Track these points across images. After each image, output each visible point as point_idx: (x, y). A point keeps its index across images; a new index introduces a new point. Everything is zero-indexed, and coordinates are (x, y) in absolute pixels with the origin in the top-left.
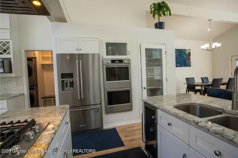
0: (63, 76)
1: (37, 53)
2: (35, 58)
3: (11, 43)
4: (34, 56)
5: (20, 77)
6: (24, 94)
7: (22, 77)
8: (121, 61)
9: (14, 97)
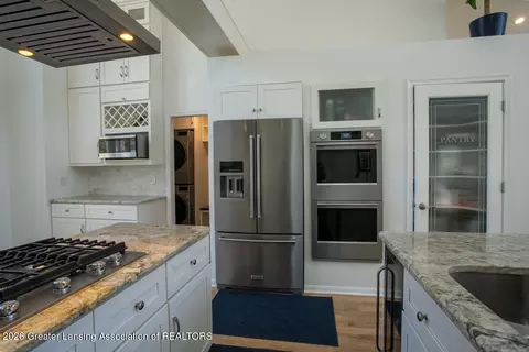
0: (224, 167)
1: (195, 120)
2: (193, 130)
3: (149, 106)
4: (191, 127)
5: (161, 166)
6: (166, 198)
7: (163, 166)
8: (356, 134)
9: (150, 201)
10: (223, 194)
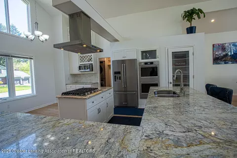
0: (115, 73)
2: (105, 61)
3: (93, 56)
5: (96, 73)
6: (98, 83)
8: (152, 63)
10: (115, 81)
